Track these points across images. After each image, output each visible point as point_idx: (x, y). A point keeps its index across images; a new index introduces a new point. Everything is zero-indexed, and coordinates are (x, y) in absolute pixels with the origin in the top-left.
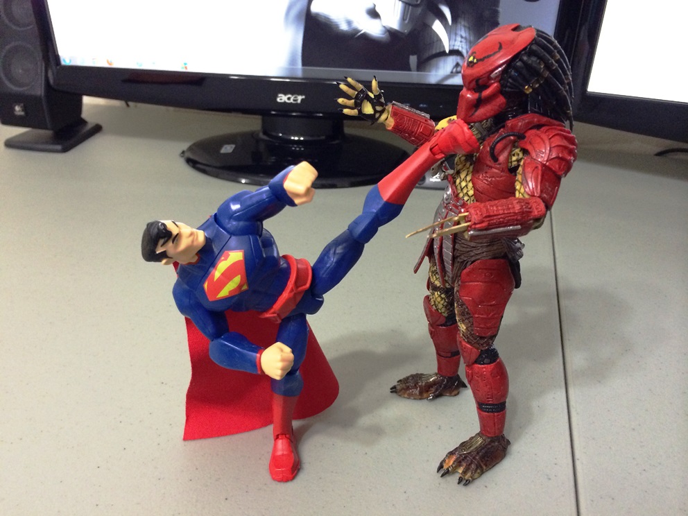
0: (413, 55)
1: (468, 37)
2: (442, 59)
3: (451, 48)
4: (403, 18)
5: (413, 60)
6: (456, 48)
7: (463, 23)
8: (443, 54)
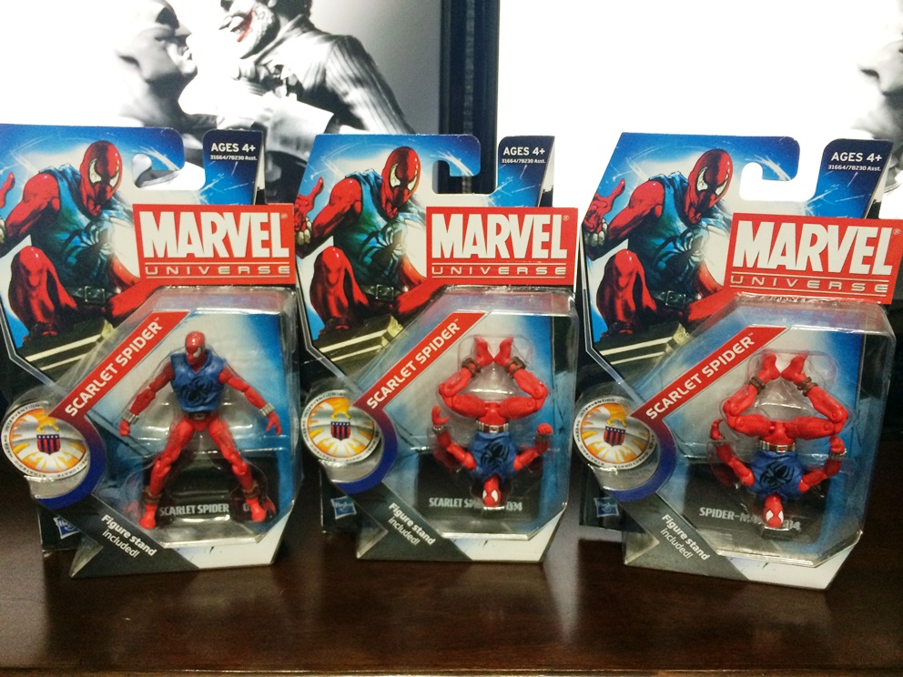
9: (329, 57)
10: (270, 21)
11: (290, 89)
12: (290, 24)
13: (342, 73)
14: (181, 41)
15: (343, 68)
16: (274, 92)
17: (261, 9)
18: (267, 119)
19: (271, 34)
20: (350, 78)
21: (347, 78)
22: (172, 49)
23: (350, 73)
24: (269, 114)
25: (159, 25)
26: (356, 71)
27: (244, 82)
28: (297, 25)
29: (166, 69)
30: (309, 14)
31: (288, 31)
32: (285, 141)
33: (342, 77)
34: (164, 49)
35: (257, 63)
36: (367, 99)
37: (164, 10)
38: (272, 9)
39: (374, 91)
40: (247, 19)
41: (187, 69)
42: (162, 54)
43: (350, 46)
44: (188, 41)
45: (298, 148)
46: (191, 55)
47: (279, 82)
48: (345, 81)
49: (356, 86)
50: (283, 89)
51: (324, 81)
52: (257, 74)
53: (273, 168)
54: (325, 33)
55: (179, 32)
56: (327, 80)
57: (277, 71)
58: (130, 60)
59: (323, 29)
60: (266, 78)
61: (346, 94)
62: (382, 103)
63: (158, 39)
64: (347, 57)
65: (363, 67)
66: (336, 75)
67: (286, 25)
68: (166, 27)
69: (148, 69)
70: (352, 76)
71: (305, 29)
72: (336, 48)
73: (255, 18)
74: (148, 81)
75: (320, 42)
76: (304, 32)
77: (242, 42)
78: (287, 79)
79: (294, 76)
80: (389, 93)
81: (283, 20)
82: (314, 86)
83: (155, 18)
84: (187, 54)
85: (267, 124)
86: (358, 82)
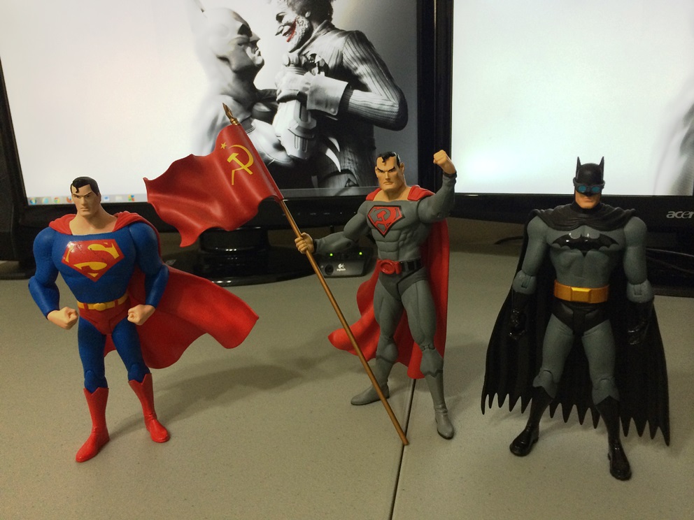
0: (314, 175)
1: (354, 159)
2: (337, 177)
3: (343, 168)
4: (303, 149)
5: (314, 179)
6: (346, 168)
7: (348, 149)
8: (337, 173)
9: (344, 46)
10: (307, 26)
11: (320, 69)
12: (319, 27)
13: (353, 55)
14: (253, 44)
15: (354, 53)
16: (311, 72)
17: (301, 19)
18: (307, 89)
19: (307, 35)
20: (359, 58)
21: (356, 58)
22: (249, 50)
23: (358, 55)
24: (308, 86)
25: (240, 36)
26: (362, 54)
27: (292, 67)
28: (323, 27)
29: (245, 63)
30: (331, 19)
31: (318, 32)
32: (318, 103)
33: (352, 58)
34: (244, 50)
35: (300, 54)
36: (369, 71)
37: (243, 26)
38: (307, 18)
39: (373, 65)
40: (293, 26)
41: (258, 62)
42: (242, 54)
43: (357, 37)
44: (258, 44)
45: (326, 107)
46: (260, 52)
47: (314, 65)
48: (355, 61)
49: (362, 64)
50: (316, 70)
51: (342, 62)
52: (300, 61)
53: (312, 121)
54: (342, 30)
55: (252, 39)
56: (344, 61)
57: (312, 58)
58: (224, 59)
59: (340, 28)
60: (305, 63)
61: (356, 69)
62: (379, 73)
63: (240, 44)
64: (356, 45)
65: (366, 50)
66: (350, 57)
67: (317, 28)
68: (244, 36)
69: (234, 64)
70: (359, 56)
71: (329, 29)
72: (348, 40)
73: (297, 25)
74: (235, 72)
75: (339, 36)
76: (328, 31)
77: (290, 42)
78: (318, 62)
79: (323, 60)
80: (383, 65)
81: (314, 25)
82: (335, 65)
83: (237, 32)
84: (257, 53)
85: (307, 93)
86: (363, 60)
